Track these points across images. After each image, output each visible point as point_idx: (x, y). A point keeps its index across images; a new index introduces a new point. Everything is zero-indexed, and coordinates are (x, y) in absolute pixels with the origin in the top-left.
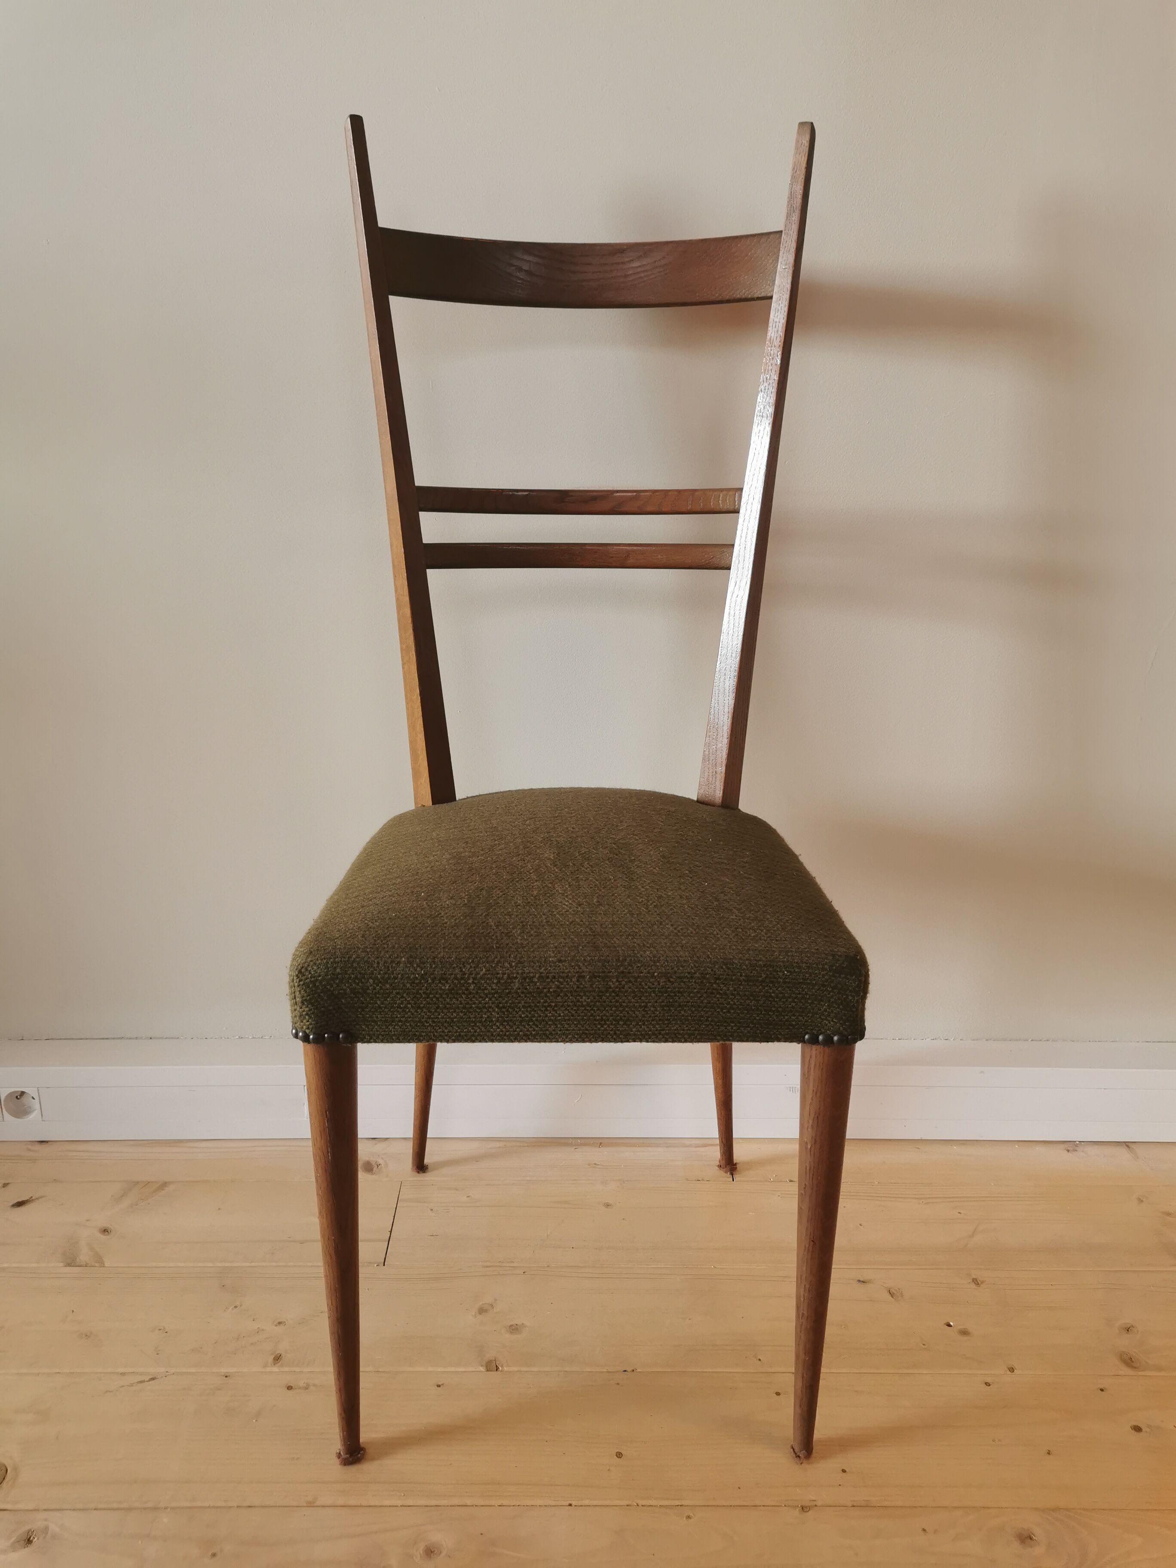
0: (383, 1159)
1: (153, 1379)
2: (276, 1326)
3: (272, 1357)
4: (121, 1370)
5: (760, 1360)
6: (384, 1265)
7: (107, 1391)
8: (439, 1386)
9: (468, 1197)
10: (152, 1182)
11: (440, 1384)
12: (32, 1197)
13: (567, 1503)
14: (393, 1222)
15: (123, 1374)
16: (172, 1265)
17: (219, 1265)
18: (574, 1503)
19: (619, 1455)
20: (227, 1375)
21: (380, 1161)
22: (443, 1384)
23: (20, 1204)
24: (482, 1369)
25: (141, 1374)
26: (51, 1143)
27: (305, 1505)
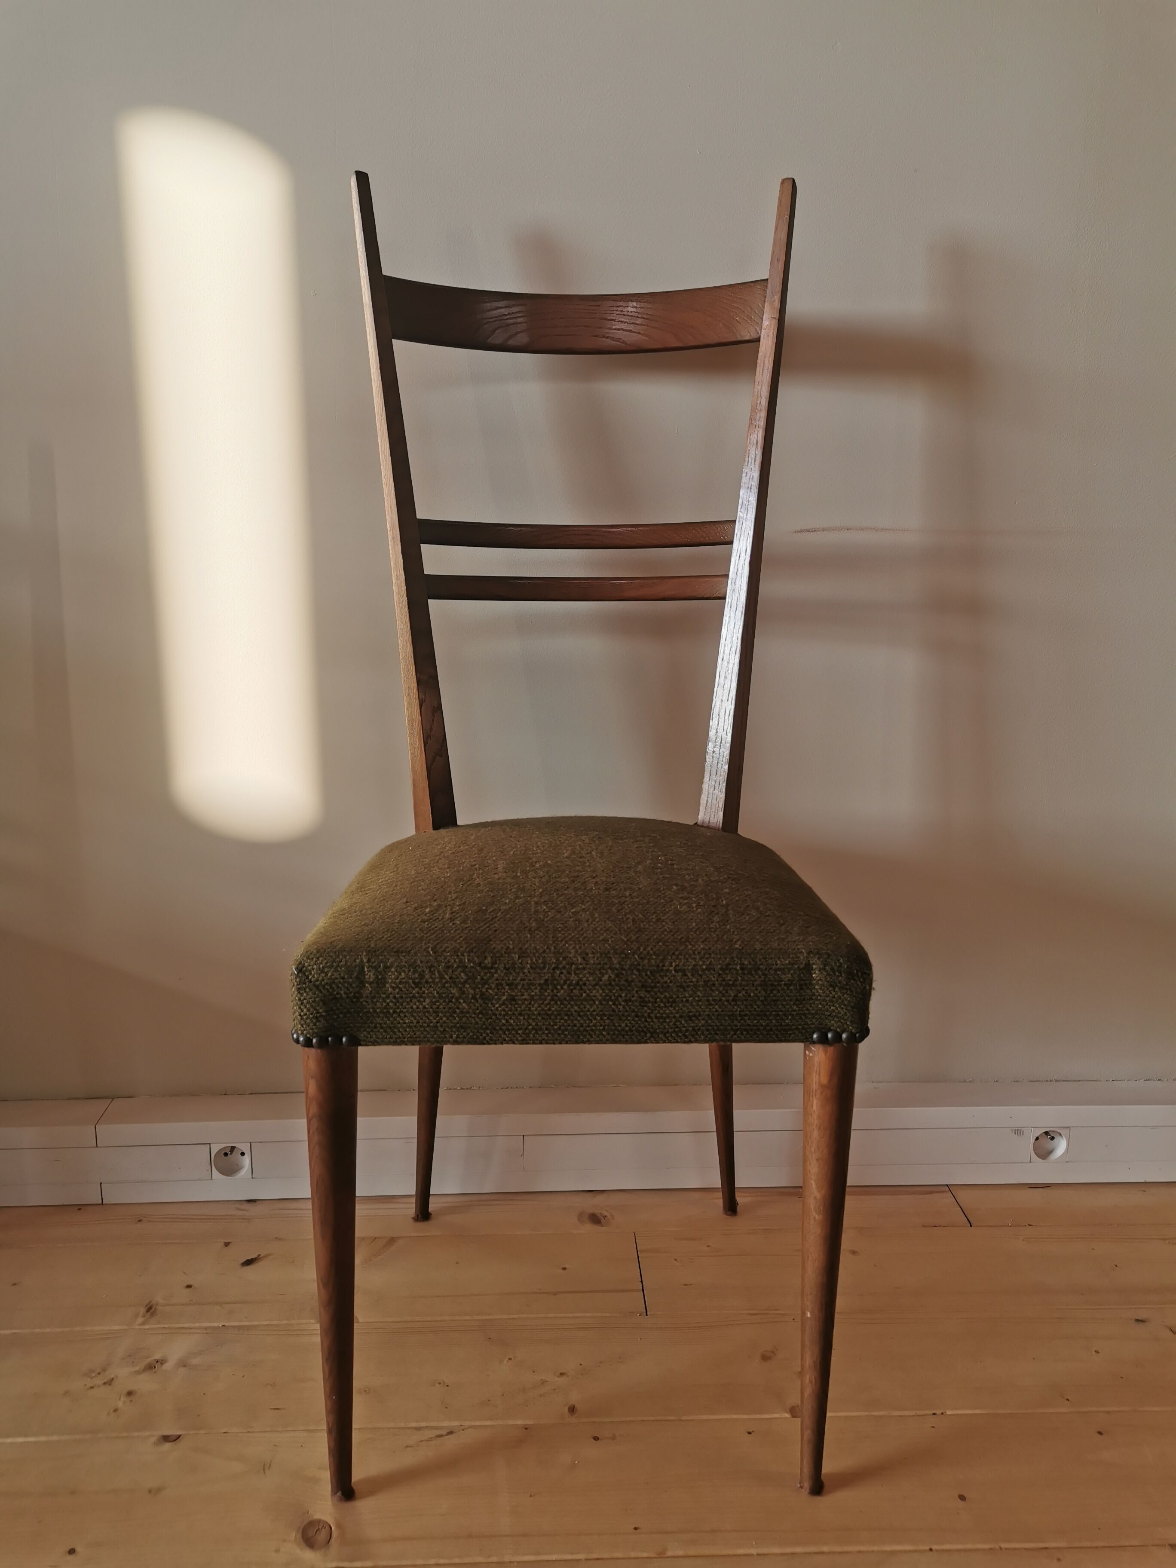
0: (606, 1211)
1: (451, 1433)
2: (559, 1377)
3: (567, 1409)
4: (414, 1425)
5: (1068, 1400)
6: (647, 1315)
7: (407, 1446)
8: (750, 1433)
9: (708, 1246)
10: (380, 1238)
11: (751, 1431)
12: (260, 1255)
13: (928, 1548)
14: (640, 1272)
15: (418, 1429)
16: (429, 1318)
17: (478, 1317)
18: (934, 1547)
19: (962, 1498)
20: (526, 1427)
21: (605, 1213)
22: (753, 1432)
23: (249, 1262)
24: (787, 1415)
25: (437, 1428)
26: (260, 1202)
27: (655, 1556)
